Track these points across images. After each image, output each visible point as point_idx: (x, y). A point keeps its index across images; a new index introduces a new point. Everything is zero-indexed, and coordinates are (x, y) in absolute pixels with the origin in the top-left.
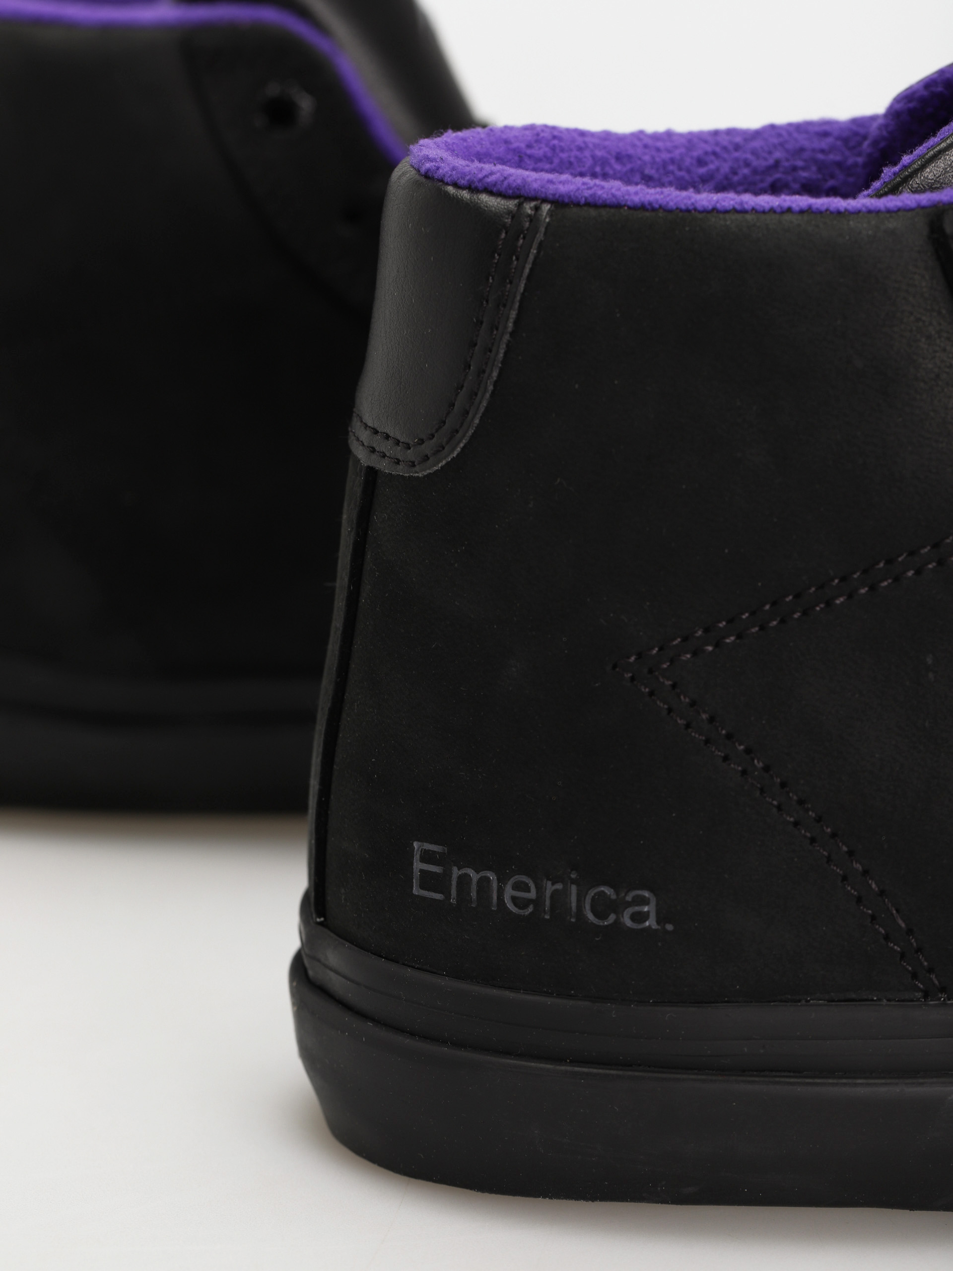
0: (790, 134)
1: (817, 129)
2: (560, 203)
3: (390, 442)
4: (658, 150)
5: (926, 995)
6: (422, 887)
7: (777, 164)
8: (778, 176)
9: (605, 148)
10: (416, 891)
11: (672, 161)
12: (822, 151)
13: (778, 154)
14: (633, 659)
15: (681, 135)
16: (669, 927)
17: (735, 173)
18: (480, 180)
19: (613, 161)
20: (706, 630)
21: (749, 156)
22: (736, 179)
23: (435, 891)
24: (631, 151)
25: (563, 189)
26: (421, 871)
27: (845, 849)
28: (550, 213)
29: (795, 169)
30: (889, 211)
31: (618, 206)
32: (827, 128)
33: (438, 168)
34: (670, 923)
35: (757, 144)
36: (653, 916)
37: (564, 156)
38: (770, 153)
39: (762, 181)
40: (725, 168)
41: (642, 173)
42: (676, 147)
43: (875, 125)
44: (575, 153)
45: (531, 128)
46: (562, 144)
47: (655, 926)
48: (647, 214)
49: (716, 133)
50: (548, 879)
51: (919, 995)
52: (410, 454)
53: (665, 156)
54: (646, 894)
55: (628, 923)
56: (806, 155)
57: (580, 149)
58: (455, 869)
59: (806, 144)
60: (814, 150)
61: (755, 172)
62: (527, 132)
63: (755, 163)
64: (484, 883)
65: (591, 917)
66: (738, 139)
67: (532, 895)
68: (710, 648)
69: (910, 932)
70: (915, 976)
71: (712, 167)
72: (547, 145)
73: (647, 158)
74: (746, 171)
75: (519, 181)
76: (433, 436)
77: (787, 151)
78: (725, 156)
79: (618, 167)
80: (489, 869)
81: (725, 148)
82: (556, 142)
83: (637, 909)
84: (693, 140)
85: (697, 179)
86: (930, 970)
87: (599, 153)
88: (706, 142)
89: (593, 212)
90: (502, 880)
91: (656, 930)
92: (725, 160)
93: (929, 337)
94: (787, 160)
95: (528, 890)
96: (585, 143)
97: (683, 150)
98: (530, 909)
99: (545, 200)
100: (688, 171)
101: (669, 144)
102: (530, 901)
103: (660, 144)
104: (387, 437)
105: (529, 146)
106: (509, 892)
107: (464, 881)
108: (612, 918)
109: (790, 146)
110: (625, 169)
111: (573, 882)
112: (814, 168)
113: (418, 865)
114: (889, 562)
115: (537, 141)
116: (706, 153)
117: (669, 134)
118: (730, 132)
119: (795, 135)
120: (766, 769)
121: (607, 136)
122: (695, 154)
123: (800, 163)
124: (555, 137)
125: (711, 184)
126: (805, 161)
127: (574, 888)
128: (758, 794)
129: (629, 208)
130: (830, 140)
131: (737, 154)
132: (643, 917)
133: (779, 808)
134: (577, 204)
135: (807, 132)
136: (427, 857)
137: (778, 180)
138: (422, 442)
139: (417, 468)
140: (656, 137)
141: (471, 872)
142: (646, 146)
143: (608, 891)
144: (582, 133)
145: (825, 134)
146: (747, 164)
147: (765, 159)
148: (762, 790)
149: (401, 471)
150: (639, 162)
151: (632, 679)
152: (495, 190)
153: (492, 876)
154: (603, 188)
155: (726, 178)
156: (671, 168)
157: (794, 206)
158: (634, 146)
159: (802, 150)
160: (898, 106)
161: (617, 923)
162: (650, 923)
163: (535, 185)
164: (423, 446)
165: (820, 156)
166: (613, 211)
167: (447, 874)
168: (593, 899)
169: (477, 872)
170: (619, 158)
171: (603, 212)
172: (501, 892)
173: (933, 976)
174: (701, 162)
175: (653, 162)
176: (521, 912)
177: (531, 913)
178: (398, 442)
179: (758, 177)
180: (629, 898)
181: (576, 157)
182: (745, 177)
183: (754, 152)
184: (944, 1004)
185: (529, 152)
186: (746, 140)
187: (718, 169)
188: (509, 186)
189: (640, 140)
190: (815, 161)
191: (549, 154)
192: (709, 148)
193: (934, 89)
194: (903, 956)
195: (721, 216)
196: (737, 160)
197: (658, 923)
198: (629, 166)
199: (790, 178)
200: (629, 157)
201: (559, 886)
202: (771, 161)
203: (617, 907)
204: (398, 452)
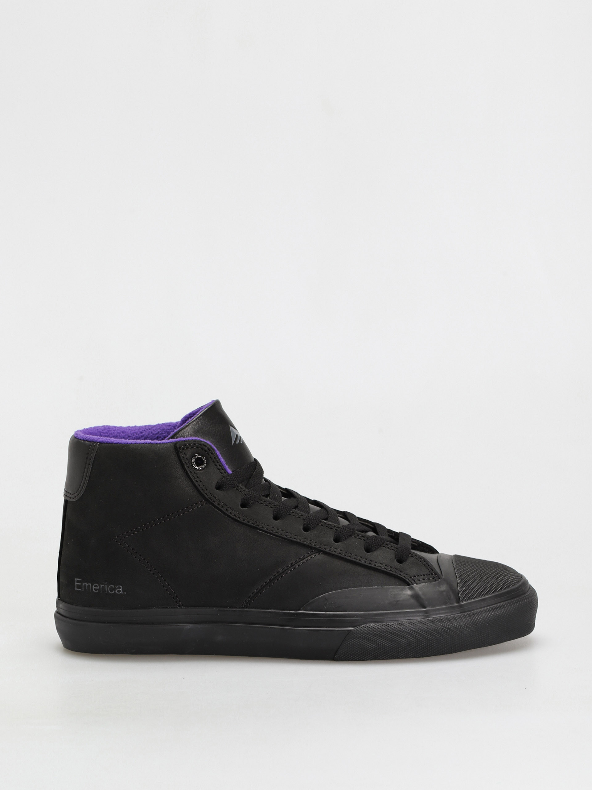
0: (162, 426)
1: (168, 424)
2: (101, 443)
3: (70, 494)
4: (132, 430)
5: (179, 606)
6: (77, 588)
7: (158, 432)
8: (158, 435)
9: (120, 430)
10: (76, 589)
11: (135, 433)
12: (169, 429)
13: (159, 430)
14: (117, 537)
15: (138, 427)
16: (125, 593)
17: (149, 435)
18: (86, 438)
19: (121, 433)
20: (131, 531)
21: (152, 431)
22: (149, 436)
23: (79, 589)
24: (126, 431)
25: (101, 440)
26: (77, 585)
27: (160, 576)
28: (99, 445)
29: (162, 433)
30: (167, 443)
31: (112, 443)
32: (170, 424)
33: (78, 436)
34: (125, 592)
35: (154, 428)
36: (122, 591)
37: (110, 432)
38: (157, 430)
39: (155, 436)
40: (147, 434)
41: (128, 435)
42: (136, 429)
43: (179, 423)
44: (113, 431)
45: (104, 426)
46: (110, 429)
47: (122, 593)
48: (118, 445)
49: (146, 426)
50: (101, 584)
51: (178, 606)
52: (73, 496)
53: (133, 431)
54: (121, 586)
55: (117, 593)
56: (165, 430)
57: (114, 430)
58: (83, 583)
59: (165, 428)
60: (167, 429)
61: (153, 434)
62: (103, 427)
63: (153, 432)
64: (89, 586)
65: (109, 591)
66: (150, 427)
67: (98, 588)
68: (132, 534)
69: (175, 593)
70: (176, 602)
71: (144, 433)
72: (107, 430)
73: (129, 432)
74: (151, 434)
75: (93, 438)
76: (77, 492)
77: (161, 430)
78: (147, 431)
79: (123, 434)
80: (90, 583)
81: (147, 429)
82: (108, 429)
83: (119, 589)
84: (140, 427)
85: (140, 436)
86: (180, 601)
87: (118, 431)
88: (143, 428)
89: (107, 445)
90: (92, 585)
91: (122, 594)
92: (147, 432)
93: (174, 469)
94: (161, 432)
95: (97, 587)
96: (115, 429)
97: (138, 430)
98: (98, 591)
99: (98, 442)
100: (138, 435)
101: (135, 429)
102: (97, 589)
103: (133, 429)
104: (69, 493)
105: (102, 430)
106: (94, 587)
107: (85, 586)
108: (114, 591)
109: (161, 429)
110: (124, 435)
111: (106, 584)
112: (167, 433)
113: (76, 583)
114: (168, 516)
115: (105, 429)
116: (143, 431)
117: (135, 426)
118: (149, 426)
119: (163, 426)
120: (144, 559)
121: (121, 427)
122: (140, 431)
123: (163, 432)
124: (109, 428)
125: (143, 438)
126: (164, 431)
127: (106, 586)
128: (142, 564)
129: (115, 444)
130: (171, 427)
131: (149, 431)
132: (120, 591)
133: (147, 567)
134: (104, 443)
135: (166, 425)
136: (78, 581)
137: (159, 436)
138: (75, 493)
139: (74, 499)
140: (132, 427)
141: (86, 584)
142: (129, 429)
143: (113, 586)
144: (115, 427)
145: (170, 426)
146: (152, 433)
147: (156, 431)
148: (143, 564)
149: (71, 500)
150: (127, 433)
151: (117, 541)
152: (88, 440)
153: (90, 584)
154: (109, 439)
155: (147, 436)
156: (135, 434)
157: (147, 442)
158: (127, 429)
159: (164, 429)
160: (183, 419)
161: (115, 592)
162: (121, 592)
163: (96, 439)
164: (75, 494)
165: (168, 430)
166: (111, 444)
167: (82, 584)
168: (110, 588)
169: (87, 584)
170: (123, 432)
171: (109, 444)
172: (92, 587)
173: (180, 603)
174: (141, 433)
175: (131, 433)
176: (96, 592)
177: (98, 592)
178: (71, 494)
179: (154, 436)
180: (117, 587)
181: (113, 432)
182: (151, 436)
183: (154, 430)
184: (183, 608)
185: (102, 432)
186: (152, 427)
187: (145, 434)
188: (91, 440)
189: (128, 428)
190: (167, 431)
191: (107, 432)
192: (143, 429)
193: (191, 415)
194: (173, 598)
195: (133, 445)
196: (150, 432)
197: (123, 592)
198: (125, 434)
199: (161, 436)
200: (125, 432)
201: (103, 586)
202: (157, 432)
203: (115, 589)
204: (71, 496)
